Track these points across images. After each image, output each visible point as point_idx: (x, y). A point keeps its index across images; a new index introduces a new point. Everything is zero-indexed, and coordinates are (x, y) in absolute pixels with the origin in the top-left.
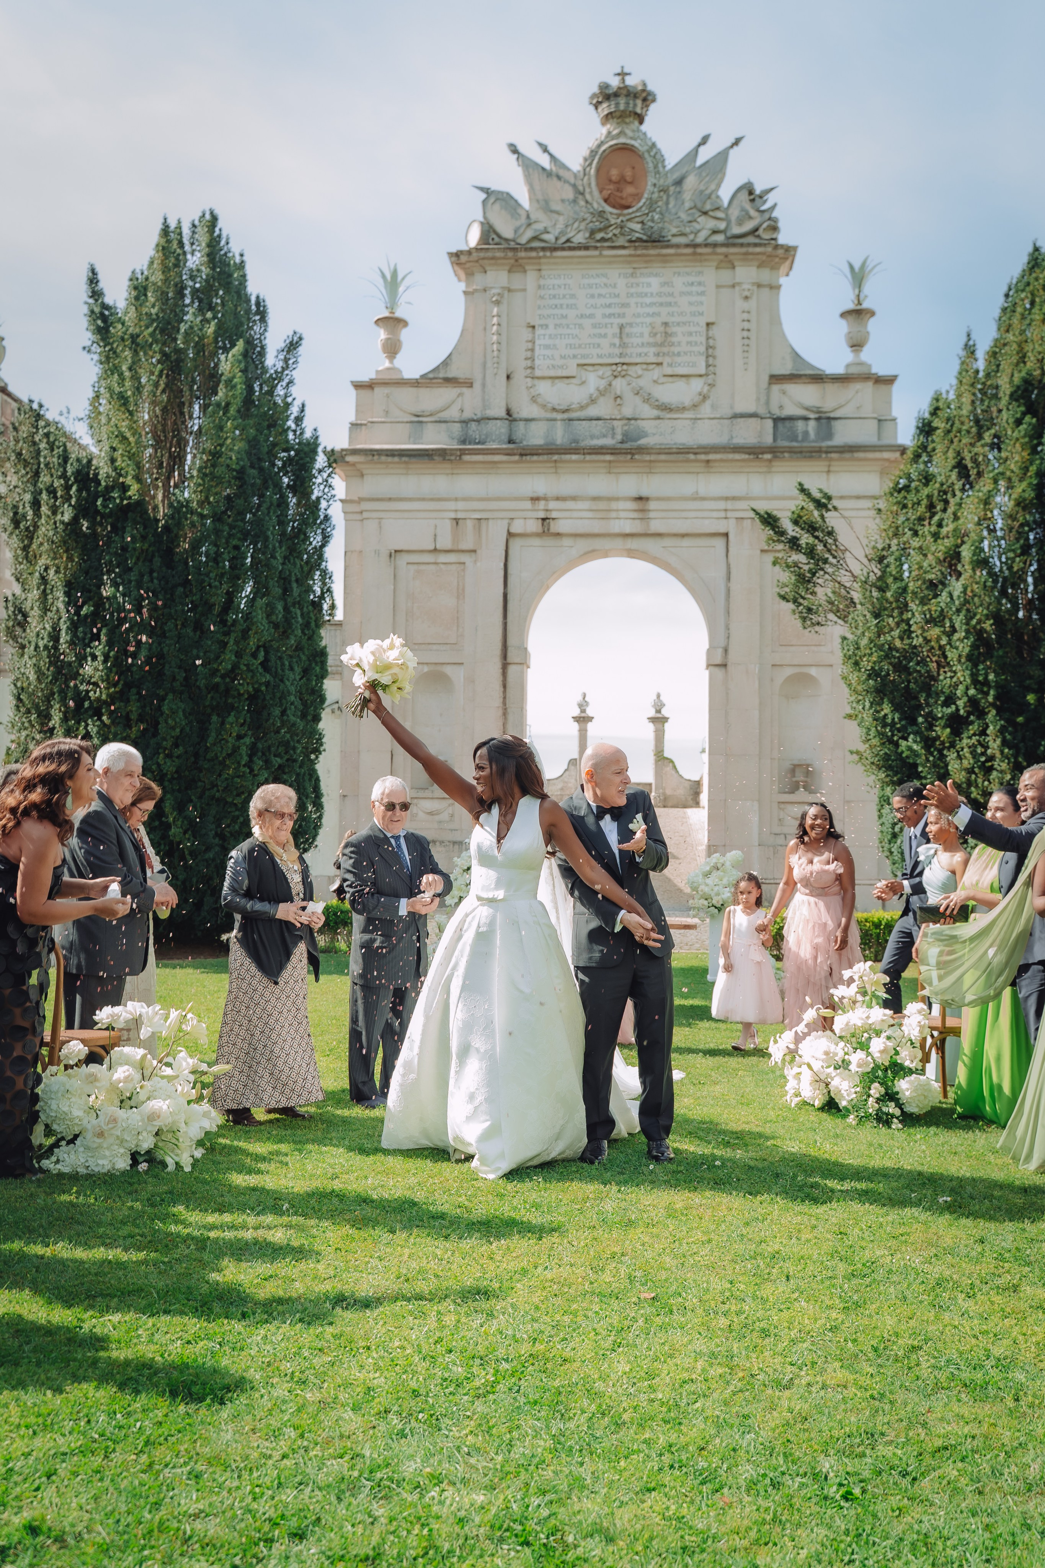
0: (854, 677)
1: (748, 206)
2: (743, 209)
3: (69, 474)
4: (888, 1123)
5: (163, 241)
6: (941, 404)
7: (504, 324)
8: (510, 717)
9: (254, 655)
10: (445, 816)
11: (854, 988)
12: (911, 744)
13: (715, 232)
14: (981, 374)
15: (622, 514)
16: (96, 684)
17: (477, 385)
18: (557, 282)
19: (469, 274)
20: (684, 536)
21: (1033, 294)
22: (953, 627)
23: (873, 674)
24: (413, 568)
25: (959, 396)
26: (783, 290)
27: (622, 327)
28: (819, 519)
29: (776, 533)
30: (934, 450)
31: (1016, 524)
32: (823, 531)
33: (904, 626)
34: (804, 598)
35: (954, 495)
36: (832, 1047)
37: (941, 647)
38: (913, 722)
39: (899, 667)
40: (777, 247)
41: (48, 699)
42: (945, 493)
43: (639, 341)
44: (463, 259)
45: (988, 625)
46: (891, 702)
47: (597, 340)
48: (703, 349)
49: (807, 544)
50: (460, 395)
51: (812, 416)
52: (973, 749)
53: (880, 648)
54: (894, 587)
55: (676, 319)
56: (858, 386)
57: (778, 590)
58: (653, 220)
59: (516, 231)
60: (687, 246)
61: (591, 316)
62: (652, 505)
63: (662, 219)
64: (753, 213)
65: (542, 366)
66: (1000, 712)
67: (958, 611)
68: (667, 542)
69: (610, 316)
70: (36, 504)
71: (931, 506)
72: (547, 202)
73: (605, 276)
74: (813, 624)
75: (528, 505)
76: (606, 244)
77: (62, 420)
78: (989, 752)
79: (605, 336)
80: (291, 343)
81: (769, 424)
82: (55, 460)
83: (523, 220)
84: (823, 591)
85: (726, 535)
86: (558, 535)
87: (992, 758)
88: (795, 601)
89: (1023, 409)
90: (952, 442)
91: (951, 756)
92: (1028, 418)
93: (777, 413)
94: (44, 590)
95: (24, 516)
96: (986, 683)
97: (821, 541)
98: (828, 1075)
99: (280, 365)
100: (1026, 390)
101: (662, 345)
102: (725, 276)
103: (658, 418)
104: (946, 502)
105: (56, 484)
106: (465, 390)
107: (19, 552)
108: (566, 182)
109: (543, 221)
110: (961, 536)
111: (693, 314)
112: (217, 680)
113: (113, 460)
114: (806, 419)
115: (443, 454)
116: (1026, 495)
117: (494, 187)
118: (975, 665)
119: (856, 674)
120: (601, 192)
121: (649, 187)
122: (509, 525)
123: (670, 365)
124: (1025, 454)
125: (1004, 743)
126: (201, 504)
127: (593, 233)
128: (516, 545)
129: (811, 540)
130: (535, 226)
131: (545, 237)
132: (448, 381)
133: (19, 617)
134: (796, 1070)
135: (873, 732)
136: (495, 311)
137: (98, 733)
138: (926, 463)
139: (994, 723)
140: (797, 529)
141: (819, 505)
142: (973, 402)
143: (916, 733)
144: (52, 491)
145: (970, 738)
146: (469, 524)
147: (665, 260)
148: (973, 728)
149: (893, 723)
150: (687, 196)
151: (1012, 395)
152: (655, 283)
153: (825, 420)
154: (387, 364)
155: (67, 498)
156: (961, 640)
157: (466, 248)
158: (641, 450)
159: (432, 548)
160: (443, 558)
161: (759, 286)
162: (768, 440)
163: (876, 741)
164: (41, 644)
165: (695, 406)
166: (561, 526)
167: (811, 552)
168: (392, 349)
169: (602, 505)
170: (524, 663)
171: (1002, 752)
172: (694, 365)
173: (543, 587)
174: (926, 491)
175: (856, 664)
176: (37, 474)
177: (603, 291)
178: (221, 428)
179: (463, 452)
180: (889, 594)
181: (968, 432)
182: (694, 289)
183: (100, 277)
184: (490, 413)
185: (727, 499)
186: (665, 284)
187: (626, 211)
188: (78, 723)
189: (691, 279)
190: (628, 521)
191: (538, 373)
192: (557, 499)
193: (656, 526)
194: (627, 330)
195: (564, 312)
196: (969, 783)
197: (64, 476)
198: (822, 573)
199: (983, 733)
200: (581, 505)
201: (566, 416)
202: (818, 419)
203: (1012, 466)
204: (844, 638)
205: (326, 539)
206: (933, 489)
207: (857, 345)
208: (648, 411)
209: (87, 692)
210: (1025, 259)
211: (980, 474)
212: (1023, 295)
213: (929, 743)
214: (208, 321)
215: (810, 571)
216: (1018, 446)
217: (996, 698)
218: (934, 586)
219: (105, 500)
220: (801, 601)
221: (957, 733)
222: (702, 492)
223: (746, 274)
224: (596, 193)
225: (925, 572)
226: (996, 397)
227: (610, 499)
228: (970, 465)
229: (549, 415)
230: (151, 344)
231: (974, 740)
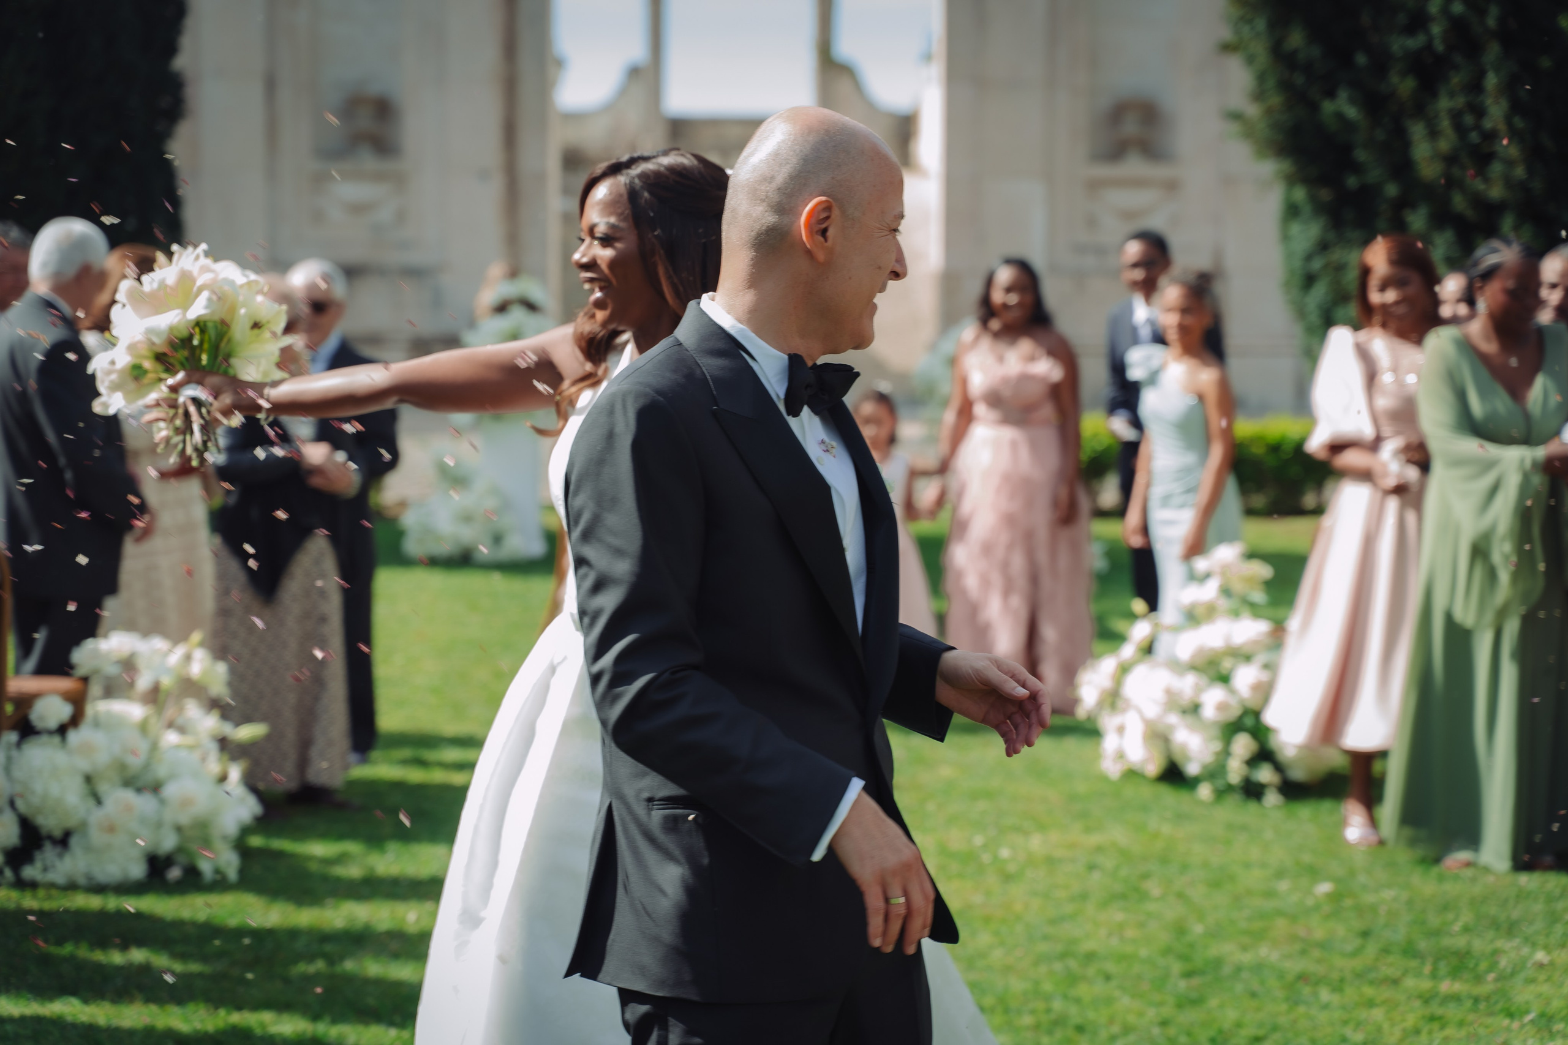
4: (1261, 797)
11: (1213, 587)
12: (1342, 107)
36: (1176, 685)
46: (1307, 22)
52: (1456, 116)
78: (1487, 123)
87: (1491, 136)
91: (1417, 131)
98: (1171, 728)
125: (1516, 107)
135: (1270, 81)
139: (1497, 66)
143: (1352, 84)
145: (1452, 95)
148: (1456, 79)
149: (1310, 64)
171: (1510, 123)
196: (1452, 183)
199: (1476, 87)
213: (1375, 103)
217: (1502, 21)
221: (1429, 86)
231: (1460, 101)
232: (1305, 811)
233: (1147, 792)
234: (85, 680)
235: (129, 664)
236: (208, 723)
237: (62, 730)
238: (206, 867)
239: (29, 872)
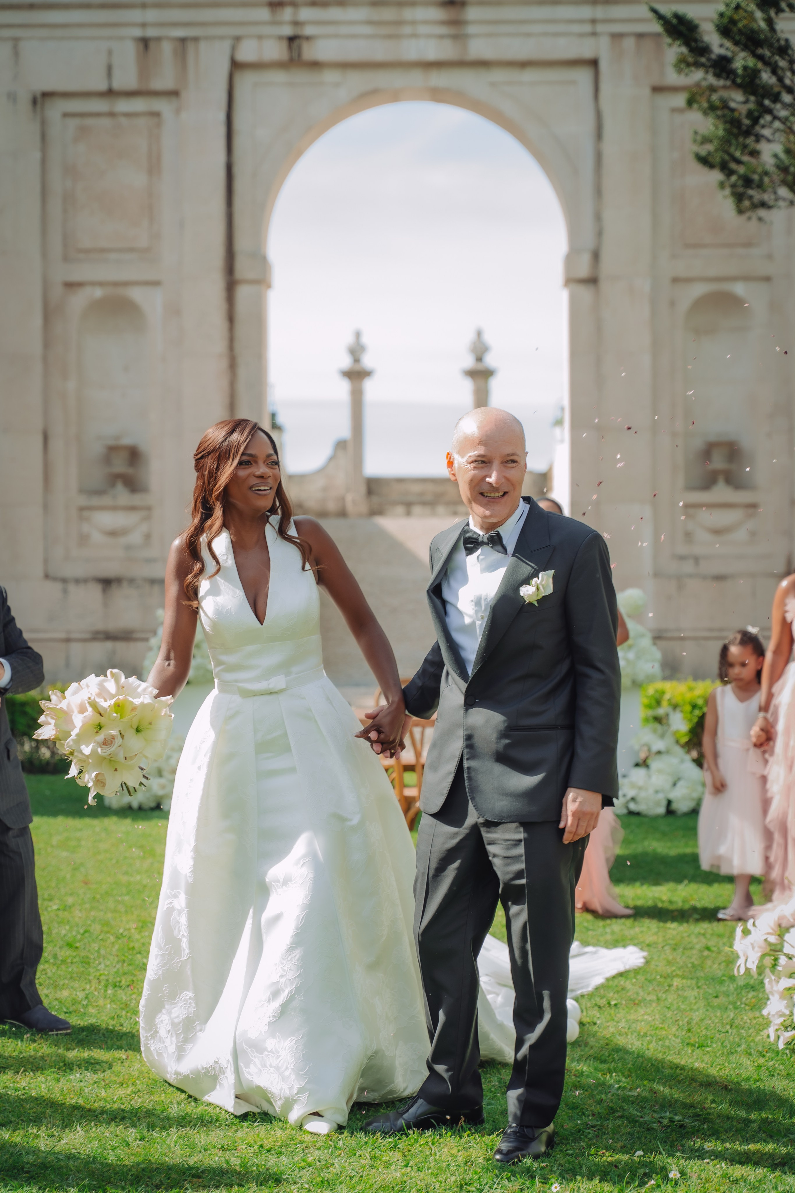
8: (242, 372)
10: (136, 538)
15: (422, 29)
20: (524, 65)
24: (72, 123)
28: (763, 25)
29: (692, 50)
32: (771, 46)
34: (739, 162)
49: (745, 68)
57: (695, 148)
62: (471, 14)
68: (498, 75)
74: (755, 205)
75: (264, 14)
84: (772, 150)
85: (594, 63)
86: (316, 65)
88: (724, 167)
97: (766, 63)
122: (234, 48)
128: (245, 82)
129: (751, 62)
140: (728, 44)
146: (167, 48)
159: (103, 86)
160: (123, 106)
166: (321, 50)
170: (264, 281)
190: (434, 41)
192: (314, 4)
193: (479, 48)
198: (768, 118)
215: (750, 114)
220: (733, 166)
227: (401, 4)
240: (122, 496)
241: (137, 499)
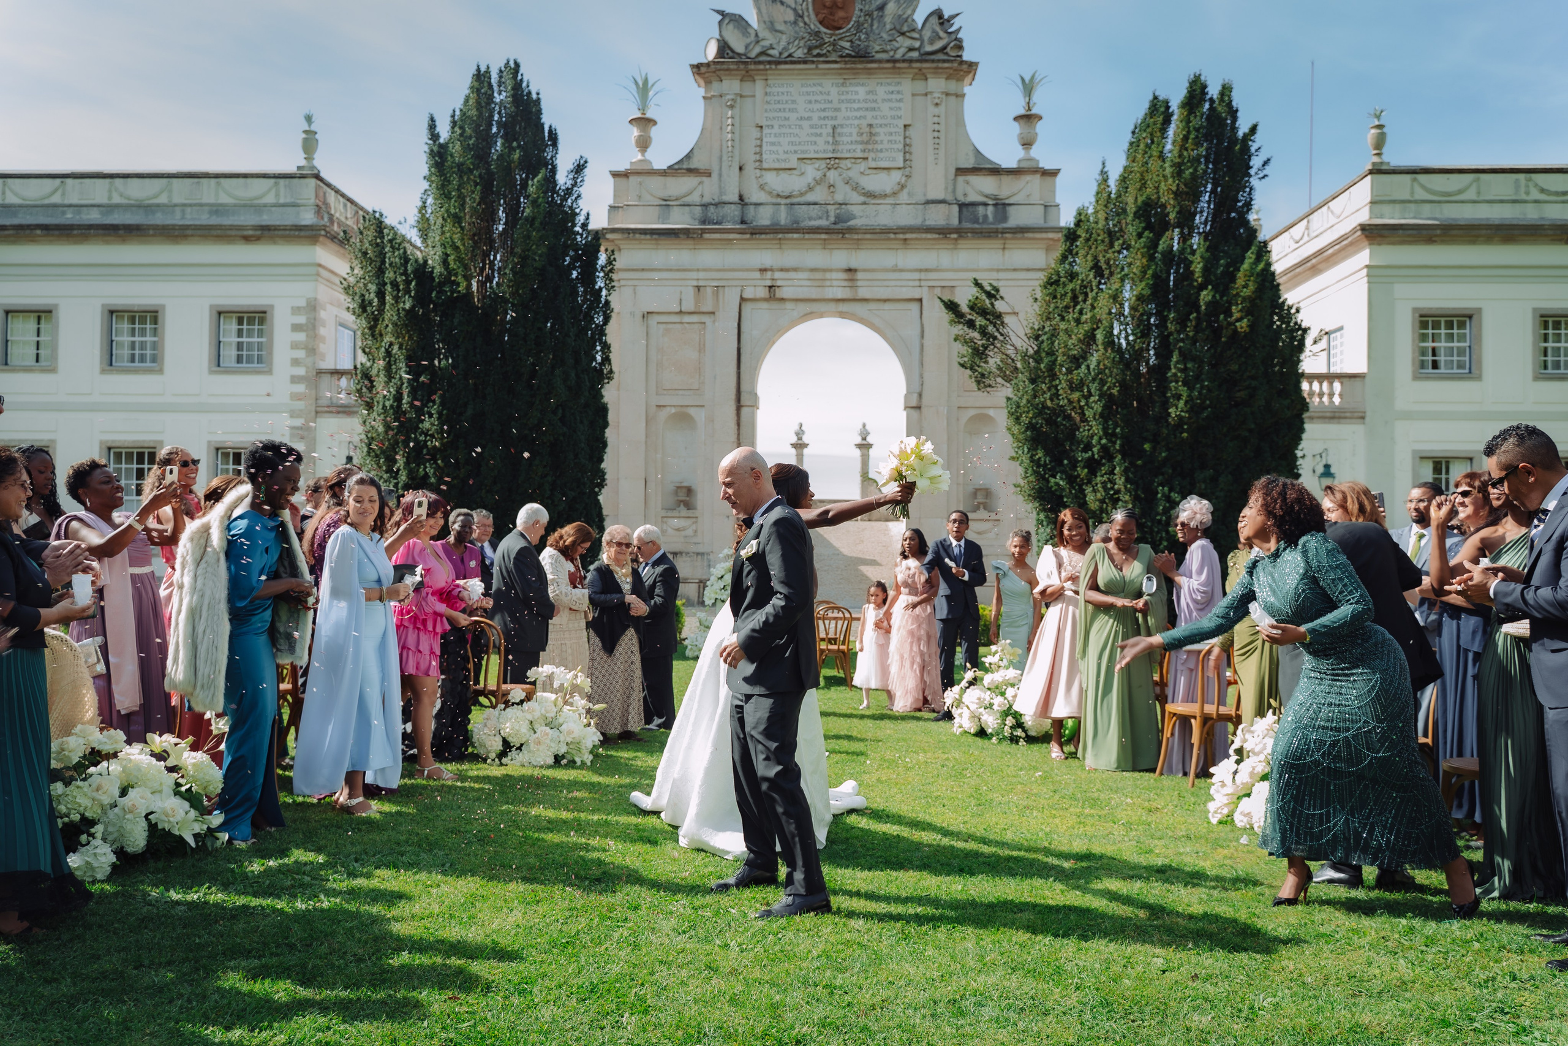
0: (1016, 429)
1: (938, 28)
2: (934, 31)
3: (409, 271)
4: (1017, 742)
5: (476, 84)
6: (1083, 217)
7: (737, 125)
9: (554, 412)
10: (690, 532)
11: (997, 657)
12: (1058, 481)
13: (911, 49)
14: (1113, 196)
15: (835, 283)
16: (432, 436)
17: (715, 175)
18: (781, 90)
19: (708, 83)
20: (885, 301)
21: (1151, 134)
22: (1089, 391)
23: (1031, 426)
24: (662, 327)
25: (1096, 212)
26: (966, 98)
27: (834, 128)
28: (990, 306)
29: (957, 316)
30: (1077, 254)
31: (1138, 314)
32: (993, 315)
33: (1053, 391)
34: (978, 366)
35: (1092, 290)
36: (983, 695)
37: (1081, 407)
38: (1061, 463)
39: (1050, 422)
40: (962, 62)
41: (394, 447)
42: (1086, 287)
43: (849, 139)
44: (703, 70)
45: (1115, 391)
46: (1044, 448)
47: (813, 139)
48: (901, 146)
49: (981, 324)
50: (701, 183)
51: (990, 202)
52: (1104, 483)
53: (1036, 407)
54: (1046, 360)
55: (877, 122)
56: (1028, 178)
57: (958, 360)
58: (860, 39)
59: (746, 47)
60: (888, 61)
61: (809, 118)
62: (860, 275)
63: (867, 39)
64: (942, 34)
65: (769, 160)
66: (1123, 458)
67: (1094, 380)
68: (873, 306)
69: (825, 118)
70: (381, 295)
71: (1074, 298)
72: (772, 23)
73: (820, 85)
74: (986, 386)
75: (757, 275)
76: (821, 59)
77: (399, 226)
78: (1116, 487)
79: (820, 135)
80: (578, 165)
81: (956, 208)
82: (397, 260)
83: (752, 38)
84: (994, 361)
85: (920, 300)
86: (782, 299)
87: (1118, 492)
88: (972, 369)
89: (1143, 225)
90: (1090, 248)
91: (1088, 490)
92: (1146, 233)
93: (962, 199)
94: (389, 362)
95: (370, 303)
96: (1114, 434)
97: (991, 322)
98: (981, 714)
99: (569, 183)
100: (1145, 211)
101: (867, 143)
102: (920, 86)
103: (864, 203)
104: (1086, 295)
105: (399, 279)
106: (705, 179)
107: (366, 330)
108: (788, 6)
109: (769, 38)
110: (1097, 322)
111: (893, 118)
112: (526, 432)
113: (445, 262)
114: (986, 205)
115: (686, 233)
116: (1144, 292)
117: (728, 10)
118: (1106, 422)
119: (1017, 427)
120: (817, 15)
121: (857, 12)
122: (742, 291)
123: (874, 160)
124: (1144, 261)
125: (1127, 480)
126: (512, 294)
127: (810, 49)
128: (747, 308)
129: (984, 322)
130: (763, 43)
131: (771, 52)
132: (690, 171)
133: (366, 382)
134: (960, 711)
135: (1030, 471)
136: (730, 113)
137: (434, 473)
138: (1070, 264)
139: (1120, 465)
140: (973, 314)
141: (990, 295)
142: (1106, 219)
143: (1062, 472)
144: (395, 285)
145: (1102, 476)
146: (709, 290)
147: (870, 72)
148: (1104, 469)
149: (1045, 465)
150: (888, 19)
151: (1135, 213)
152: (861, 91)
153: (1002, 206)
154: (640, 157)
155: (407, 291)
156: (1096, 402)
157: (705, 61)
158: (851, 230)
159: (678, 310)
160: (687, 319)
161: (947, 94)
162: (955, 222)
163: (1032, 478)
164: (388, 404)
165: (895, 193)
166: (784, 293)
167: (983, 332)
168: (643, 144)
169: (818, 275)
170: (755, 406)
171: (1125, 487)
172: (894, 159)
173: (770, 342)
174: (1070, 286)
175: (1018, 419)
176: (380, 271)
177: (819, 98)
178: (528, 237)
179: (703, 231)
180: (1042, 366)
181: (1103, 241)
182: (894, 96)
183: (437, 123)
184: (725, 198)
185: (921, 270)
186: (869, 92)
187: (838, 32)
188: (418, 465)
189: (891, 88)
190: (840, 289)
191: (765, 165)
192: (782, 270)
193: (863, 293)
194: (839, 130)
195: (787, 115)
197: (405, 273)
198: (993, 347)
199: (1112, 472)
200: (801, 275)
201: (788, 201)
202: (995, 205)
203: (1135, 270)
204: (1008, 399)
205: (607, 319)
206: (1075, 285)
207: (1027, 144)
208: (856, 198)
209: (426, 442)
210: (1147, 105)
211: (1111, 274)
212: (1144, 135)
213: (1071, 480)
214: (514, 150)
215: (983, 345)
216: (1139, 256)
217: (1121, 446)
218: (1077, 361)
219: (438, 292)
220: (976, 368)
221: (1093, 472)
222: (901, 265)
223: (937, 84)
224: (813, 16)
225: (1070, 349)
226: (1124, 211)
227: (825, 270)
228: (1104, 266)
229: (774, 200)
230: (471, 171)
231: (1105, 478)
232: (1035, 747)
233: (971, 739)
234: (534, 683)
235: (550, 677)
236: (581, 702)
237: (522, 702)
238: (578, 760)
239: (504, 760)
240: (684, 512)
241: (690, 513)
